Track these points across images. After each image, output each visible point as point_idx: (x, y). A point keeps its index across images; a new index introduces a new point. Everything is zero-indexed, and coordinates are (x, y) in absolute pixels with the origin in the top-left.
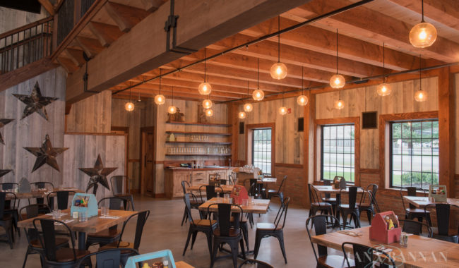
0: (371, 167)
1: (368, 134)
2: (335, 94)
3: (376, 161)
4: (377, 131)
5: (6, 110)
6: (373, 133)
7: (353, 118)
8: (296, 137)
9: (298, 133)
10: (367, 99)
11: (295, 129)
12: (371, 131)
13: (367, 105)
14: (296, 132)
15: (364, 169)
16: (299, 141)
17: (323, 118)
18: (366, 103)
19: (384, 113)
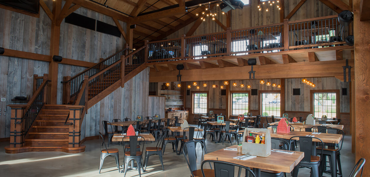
0: (255, 109)
1: (254, 97)
2: (240, 81)
3: (257, 107)
4: (257, 96)
5: (133, 86)
6: (256, 97)
7: (247, 91)
8: (220, 97)
9: (221, 96)
10: (254, 84)
11: (220, 94)
12: (255, 96)
13: (254, 86)
14: (220, 95)
15: (252, 110)
16: (222, 99)
17: (234, 90)
18: (253, 86)
19: (260, 90)
